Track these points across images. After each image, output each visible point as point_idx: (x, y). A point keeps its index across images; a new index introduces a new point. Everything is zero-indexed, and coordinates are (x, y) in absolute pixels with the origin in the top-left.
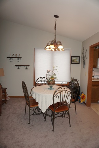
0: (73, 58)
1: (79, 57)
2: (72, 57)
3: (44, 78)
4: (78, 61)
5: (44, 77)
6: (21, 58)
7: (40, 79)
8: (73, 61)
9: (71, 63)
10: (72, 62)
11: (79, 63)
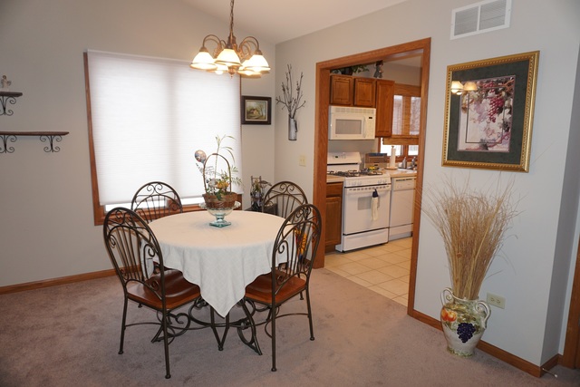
0: (251, 104)
1: (269, 99)
2: (244, 99)
3: (159, 186)
4: (265, 114)
5: (159, 183)
6: (19, 95)
7: (145, 191)
8: (249, 113)
9: (244, 122)
10: (246, 118)
11: (268, 123)
